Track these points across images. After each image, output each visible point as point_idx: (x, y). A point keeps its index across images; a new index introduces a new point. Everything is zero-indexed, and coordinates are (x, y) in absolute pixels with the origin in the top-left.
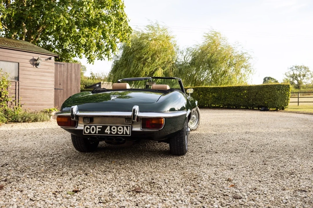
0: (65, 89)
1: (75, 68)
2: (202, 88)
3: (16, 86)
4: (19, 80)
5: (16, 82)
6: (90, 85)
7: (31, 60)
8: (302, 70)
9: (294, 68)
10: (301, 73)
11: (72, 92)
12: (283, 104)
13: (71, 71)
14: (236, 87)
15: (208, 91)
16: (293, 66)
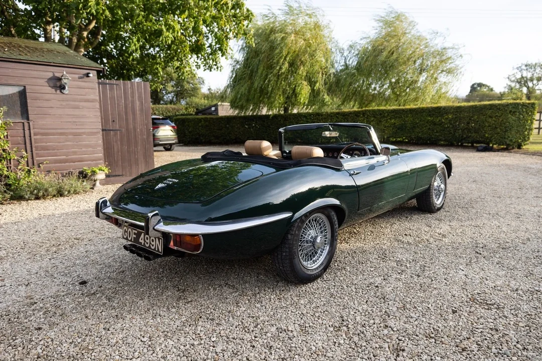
0: (124, 130)
1: (140, 90)
2: (373, 111)
3: (24, 130)
4: (30, 119)
5: (23, 123)
6: (203, 107)
7: (50, 79)
8: (537, 71)
9: (524, 67)
10: (535, 75)
11: (137, 133)
12: (520, 139)
13: (133, 97)
14: (434, 108)
15: (384, 117)
16: (522, 64)
